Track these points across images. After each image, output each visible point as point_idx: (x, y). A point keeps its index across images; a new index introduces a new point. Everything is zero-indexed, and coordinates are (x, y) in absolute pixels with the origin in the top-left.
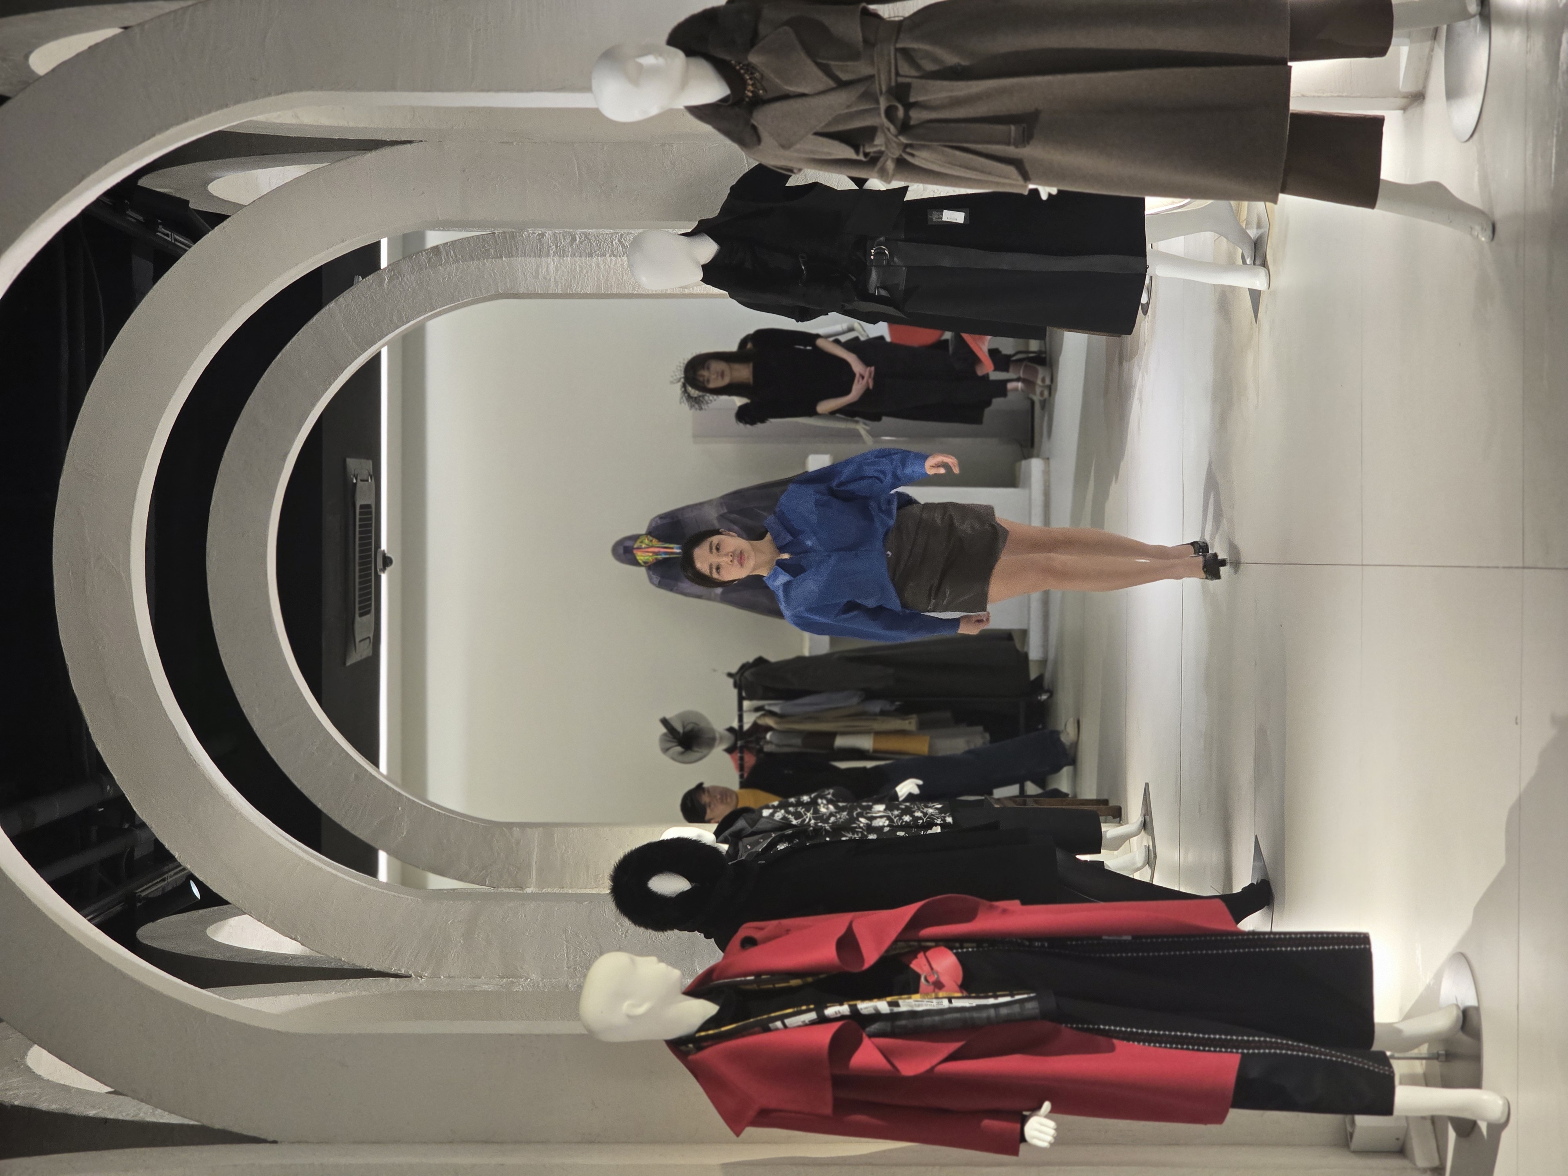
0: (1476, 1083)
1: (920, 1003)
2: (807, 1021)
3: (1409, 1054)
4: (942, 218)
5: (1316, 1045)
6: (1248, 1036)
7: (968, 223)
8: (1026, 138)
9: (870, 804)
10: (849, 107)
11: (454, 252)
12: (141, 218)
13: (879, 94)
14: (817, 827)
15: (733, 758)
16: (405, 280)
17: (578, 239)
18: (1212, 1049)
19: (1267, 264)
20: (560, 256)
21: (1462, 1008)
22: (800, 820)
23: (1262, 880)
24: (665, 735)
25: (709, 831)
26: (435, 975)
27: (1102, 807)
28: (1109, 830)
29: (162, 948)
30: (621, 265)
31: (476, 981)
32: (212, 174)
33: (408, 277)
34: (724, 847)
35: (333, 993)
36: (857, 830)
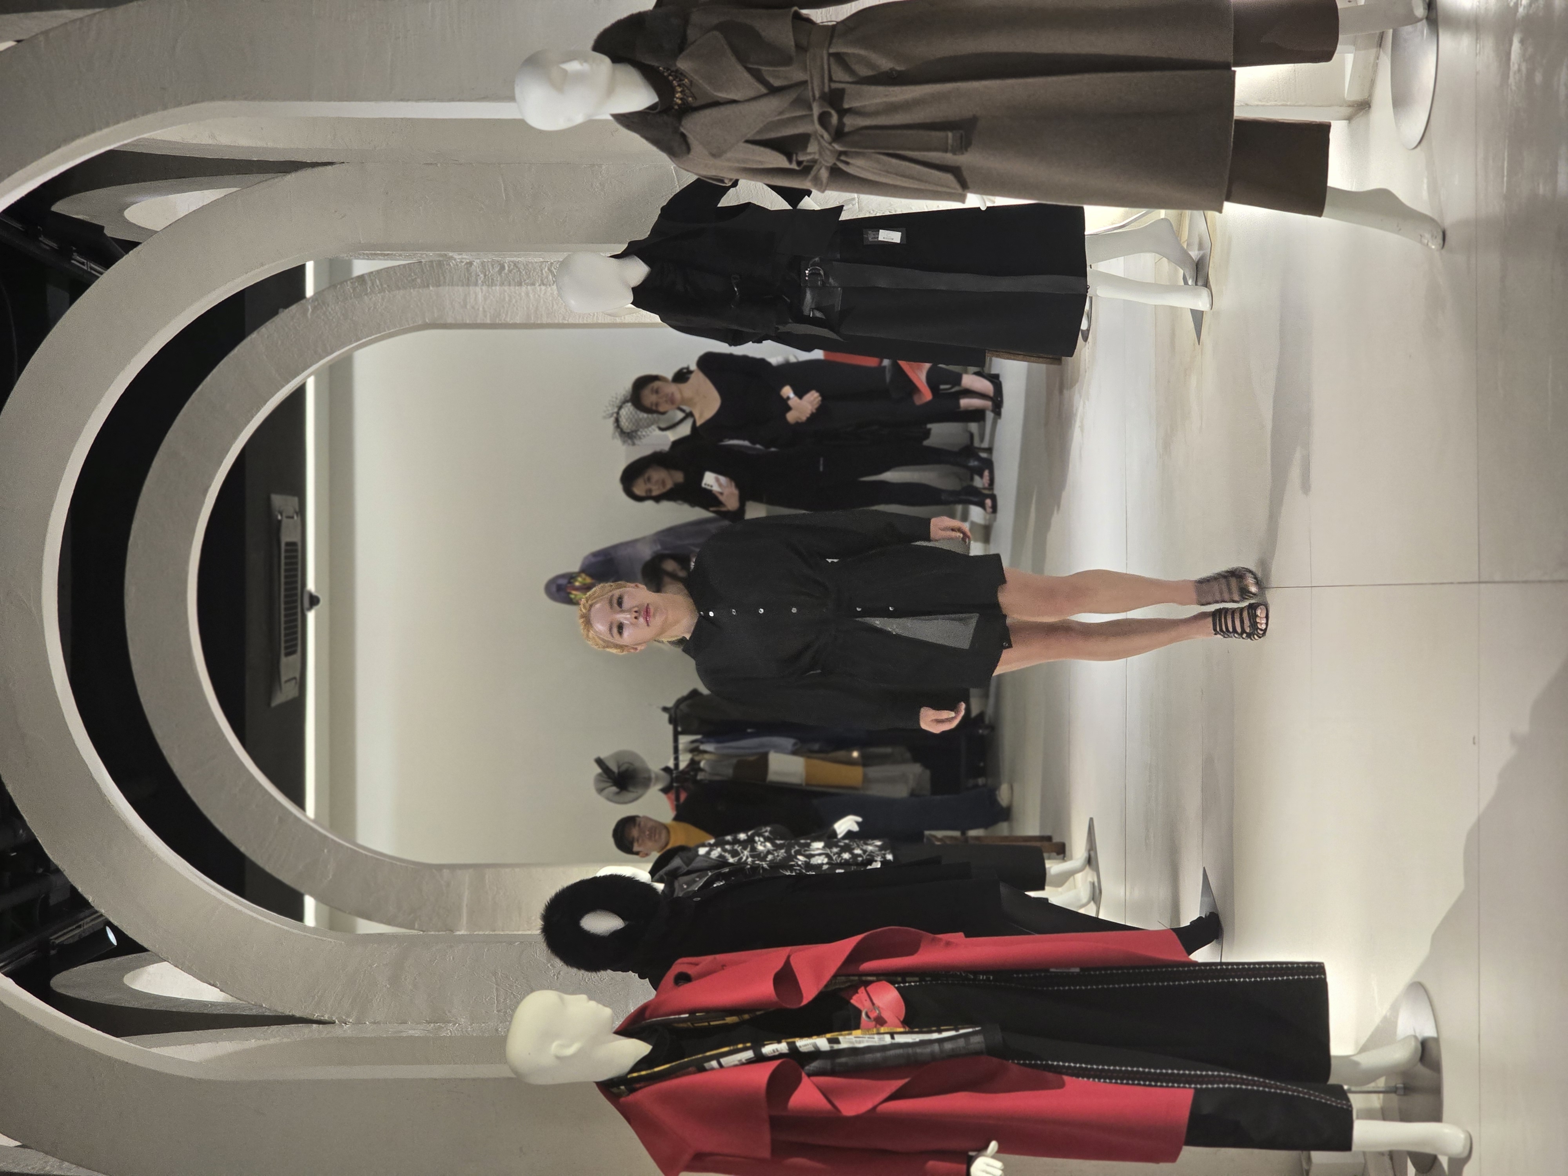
0: (1435, 1115)
1: (861, 1039)
2: (744, 1060)
3: (1365, 1088)
4: (878, 238)
5: (1270, 1078)
6: (1201, 1070)
7: (905, 243)
8: (964, 145)
9: (809, 841)
10: (781, 113)
11: (380, 281)
12: (55, 245)
13: (811, 100)
14: (754, 865)
15: (669, 798)
16: (330, 310)
17: (507, 268)
18: (1164, 1084)
19: (1210, 285)
20: (488, 286)
21: (1420, 1038)
22: (736, 859)
23: (1210, 913)
24: (600, 775)
25: (644, 870)
26: (359, 1022)
27: (1046, 844)
28: (1053, 867)
29: (77, 996)
30: (551, 294)
31: (402, 1027)
32: (129, 200)
33: (333, 306)
34: (660, 887)
35: (253, 1041)
36: (795, 868)
